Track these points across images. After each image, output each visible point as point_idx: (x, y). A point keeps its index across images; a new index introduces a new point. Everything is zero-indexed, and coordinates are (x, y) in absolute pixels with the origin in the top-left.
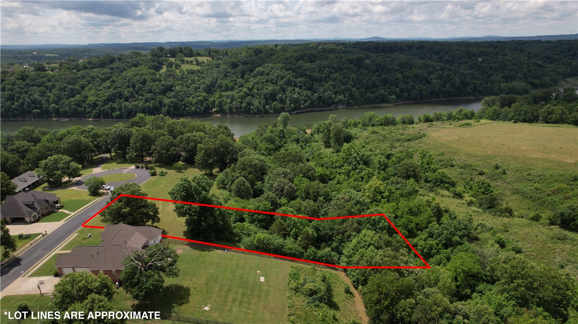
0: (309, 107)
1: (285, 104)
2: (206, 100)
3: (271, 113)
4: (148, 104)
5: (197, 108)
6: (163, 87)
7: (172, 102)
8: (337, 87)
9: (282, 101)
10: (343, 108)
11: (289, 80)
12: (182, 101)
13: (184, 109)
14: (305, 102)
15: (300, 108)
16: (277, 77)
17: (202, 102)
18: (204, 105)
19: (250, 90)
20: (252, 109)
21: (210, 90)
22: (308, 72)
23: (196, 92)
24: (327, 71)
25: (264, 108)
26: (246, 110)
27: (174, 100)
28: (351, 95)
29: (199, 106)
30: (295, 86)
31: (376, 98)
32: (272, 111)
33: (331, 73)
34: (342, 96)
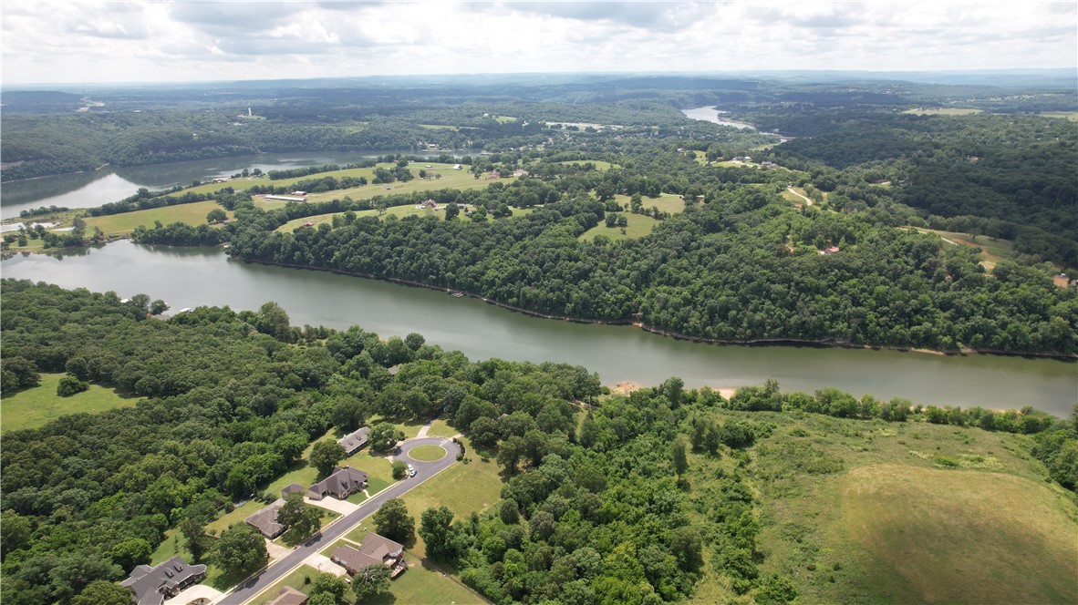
0: (779, 336)
1: (739, 326)
2: (628, 299)
3: (714, 338)
4: (551, 295)
5: (612, 310)
6: (577, 272)
7: (581, 298)
8: (842, 306)
9: (736, 322)
10: (842, 346)
11: (760, 285)
12: (596, 296)
13: (596, 309)
14: (774, 327)
15: (762, 336)
16: (742, 279)
17: (621, 302)
18: (624, 308)
19: (694, 294)
20: (686, 328)
21: (644, 279)
22: (797, 277)
23: (620, 283)
24: (836, 274)
25: (704, 327)
26: (676, 326)
27: (586, 295)
28: (864, 326)
29: (616, 307)
30: (768, 296)
31: (914, 335)
32: (716, 335)
33: (843, 279)
34: (846, 324)
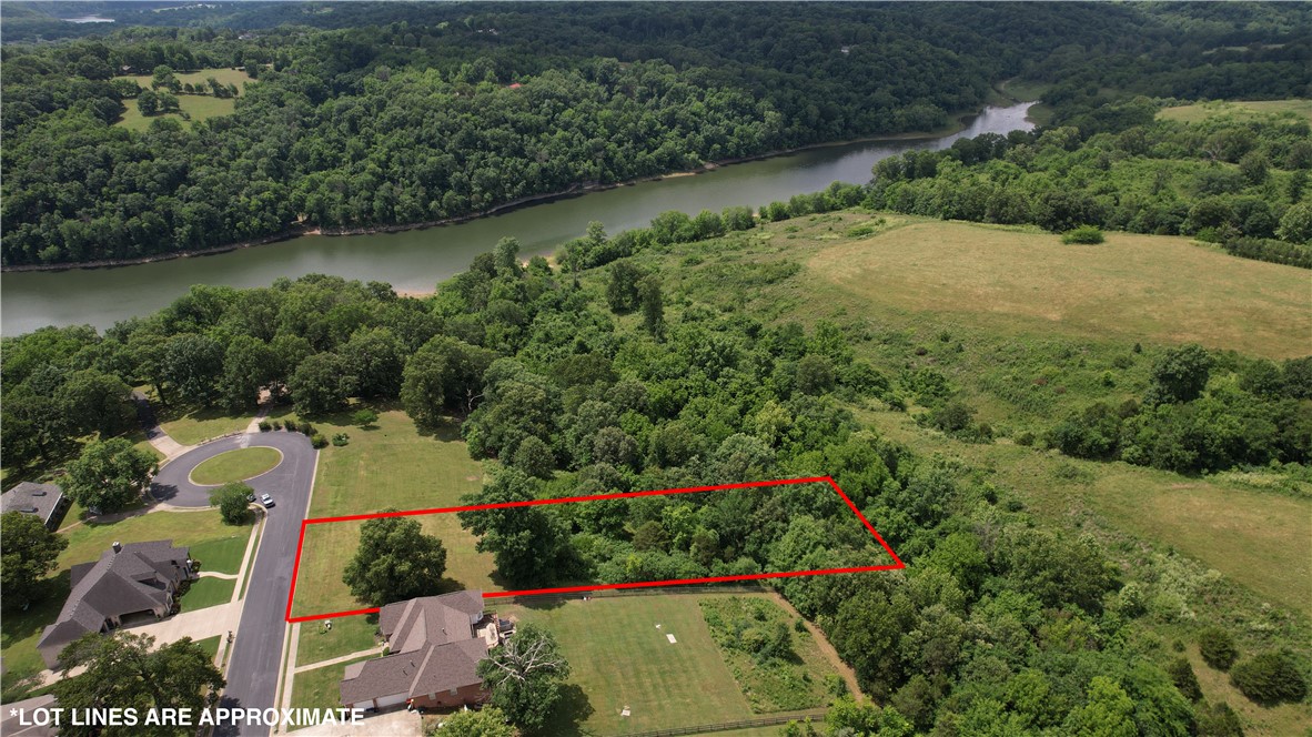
0: (522, 195)
1: (470, 192)
2: (281, 198)
3: (443, 218)
4: (134, 221)
5: (263, 220)
6: (165, 175)
7: (200, 212)
8: (575, 142)
9: (463, 188)
10: (593, 190)
11: (469, 134)
12: (222, 206)
13: (233, 225)
14: (514, 184)
15: (505, 199)
16: (441, 131)
17: (272, 204)
18: (281, 212)
19: (385, 164)
20: (399, 213)
21: (280, 168)
22: (509, 114)
23: (250, 179)
24: (549, 106)
25: (425, 206)
26: (384, 214)
27: (204, 205)
28: (608, 160)
29: (268, 214)
30: (485, 147)
31: (659, 160)
32: (444, 213)
33: (556, 110)
34: (589, 162)
